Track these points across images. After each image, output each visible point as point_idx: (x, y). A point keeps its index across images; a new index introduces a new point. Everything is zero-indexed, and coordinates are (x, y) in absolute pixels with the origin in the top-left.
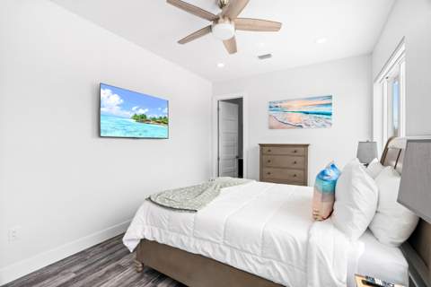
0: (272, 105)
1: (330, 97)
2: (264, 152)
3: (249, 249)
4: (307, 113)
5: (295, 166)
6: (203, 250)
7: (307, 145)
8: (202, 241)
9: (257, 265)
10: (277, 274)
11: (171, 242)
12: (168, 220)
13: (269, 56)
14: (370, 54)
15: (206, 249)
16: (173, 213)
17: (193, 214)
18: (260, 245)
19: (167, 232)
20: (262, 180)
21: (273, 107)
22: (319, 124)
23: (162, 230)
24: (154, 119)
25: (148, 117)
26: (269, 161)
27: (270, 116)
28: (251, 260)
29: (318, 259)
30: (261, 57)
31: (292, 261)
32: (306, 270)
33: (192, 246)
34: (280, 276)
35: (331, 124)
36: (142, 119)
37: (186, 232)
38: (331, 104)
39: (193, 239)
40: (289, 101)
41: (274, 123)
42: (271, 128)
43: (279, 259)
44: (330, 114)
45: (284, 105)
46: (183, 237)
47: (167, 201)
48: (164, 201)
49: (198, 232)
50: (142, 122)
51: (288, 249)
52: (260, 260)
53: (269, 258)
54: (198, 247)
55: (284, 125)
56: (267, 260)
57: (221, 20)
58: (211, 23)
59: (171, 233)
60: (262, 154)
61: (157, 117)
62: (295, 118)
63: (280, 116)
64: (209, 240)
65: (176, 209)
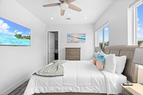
0: (69, 35)
1: (85, 34)
2: (67, 50)
3: (87, 85)
4: (79, 38)
5: (77, 54)
6: (68, 90)
7: (80, 48)
8: (67, 87)
9: (90, 89)
10: (97, 90)
11: (51, 91)
12: (49, 82)
13: (70, 19)
14: (94, 24)
15: (69, 89)
16: (51, 78)
17: (62, 77)
18: (91, 82)
19: (48, 87)
20: (66, 59)
21: (69, 36)
22: (82, 42)
23: (45, 87)
24: (25, 37)
25: (22, 36)
26: (69, 53)
27: (68, 38)
28: (88, 88)
29: (110, 82)
30: (67, 19)
31: (101, 85)
32: (106, 86)
33: (63, 90)
34: (98, 90)
35: (85, 42)
36: (19, 36)
37: (59, 85)
38: (85, 36)
39: (63, 87)
40: (73, 34)
41: (69, 41)
42: (68, 42)
43: (97, 85)
44: (85, 39)
45: (72, 35)
46: (57, 87)
47: (46, 74)
48: (45, 74)
49: (65, 84)
50: (20, 38)
51: (100, 81)
52: (91, 87)
53: (94, 86)
54: (66, 89)
55: (72, 42)
56: (94, 87)
57: (64, 2)
58: (60, 2)
59: (50, 87)
60: (66, 51)
61: (26, 36)
62: (76, 40)
63: (71, 39)
64: (70, 86)
65: (53, 76)
